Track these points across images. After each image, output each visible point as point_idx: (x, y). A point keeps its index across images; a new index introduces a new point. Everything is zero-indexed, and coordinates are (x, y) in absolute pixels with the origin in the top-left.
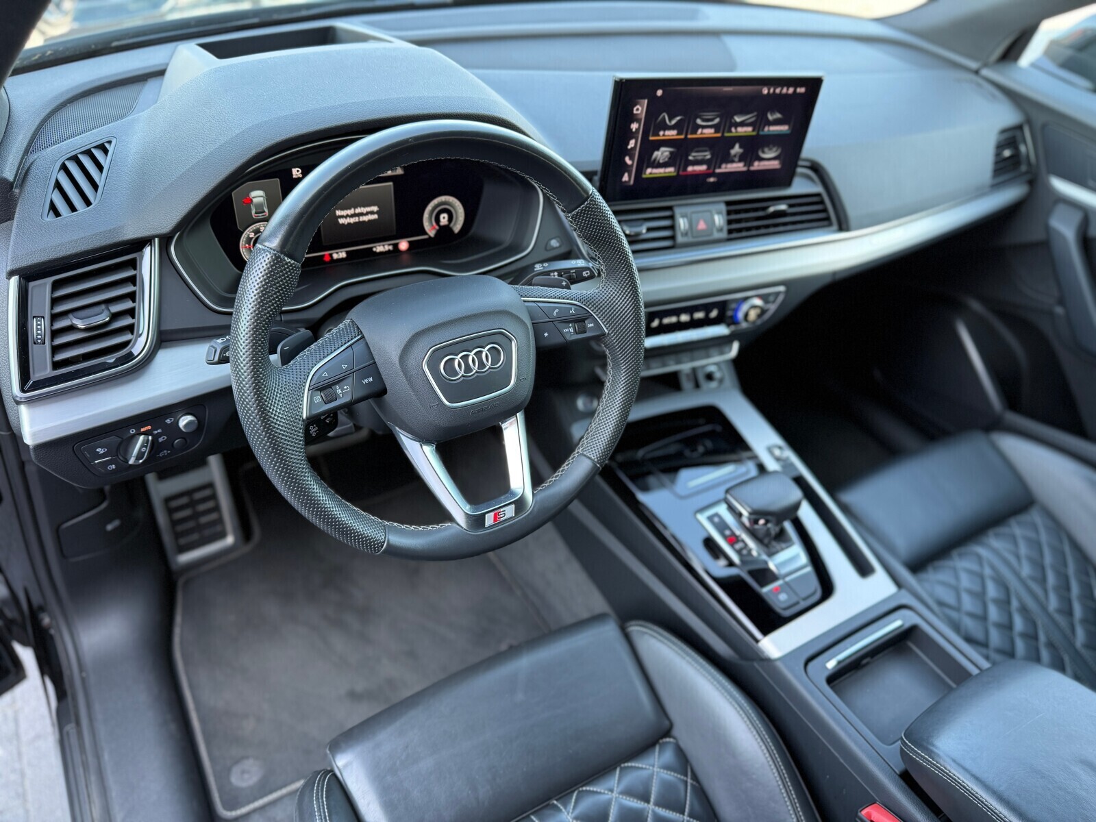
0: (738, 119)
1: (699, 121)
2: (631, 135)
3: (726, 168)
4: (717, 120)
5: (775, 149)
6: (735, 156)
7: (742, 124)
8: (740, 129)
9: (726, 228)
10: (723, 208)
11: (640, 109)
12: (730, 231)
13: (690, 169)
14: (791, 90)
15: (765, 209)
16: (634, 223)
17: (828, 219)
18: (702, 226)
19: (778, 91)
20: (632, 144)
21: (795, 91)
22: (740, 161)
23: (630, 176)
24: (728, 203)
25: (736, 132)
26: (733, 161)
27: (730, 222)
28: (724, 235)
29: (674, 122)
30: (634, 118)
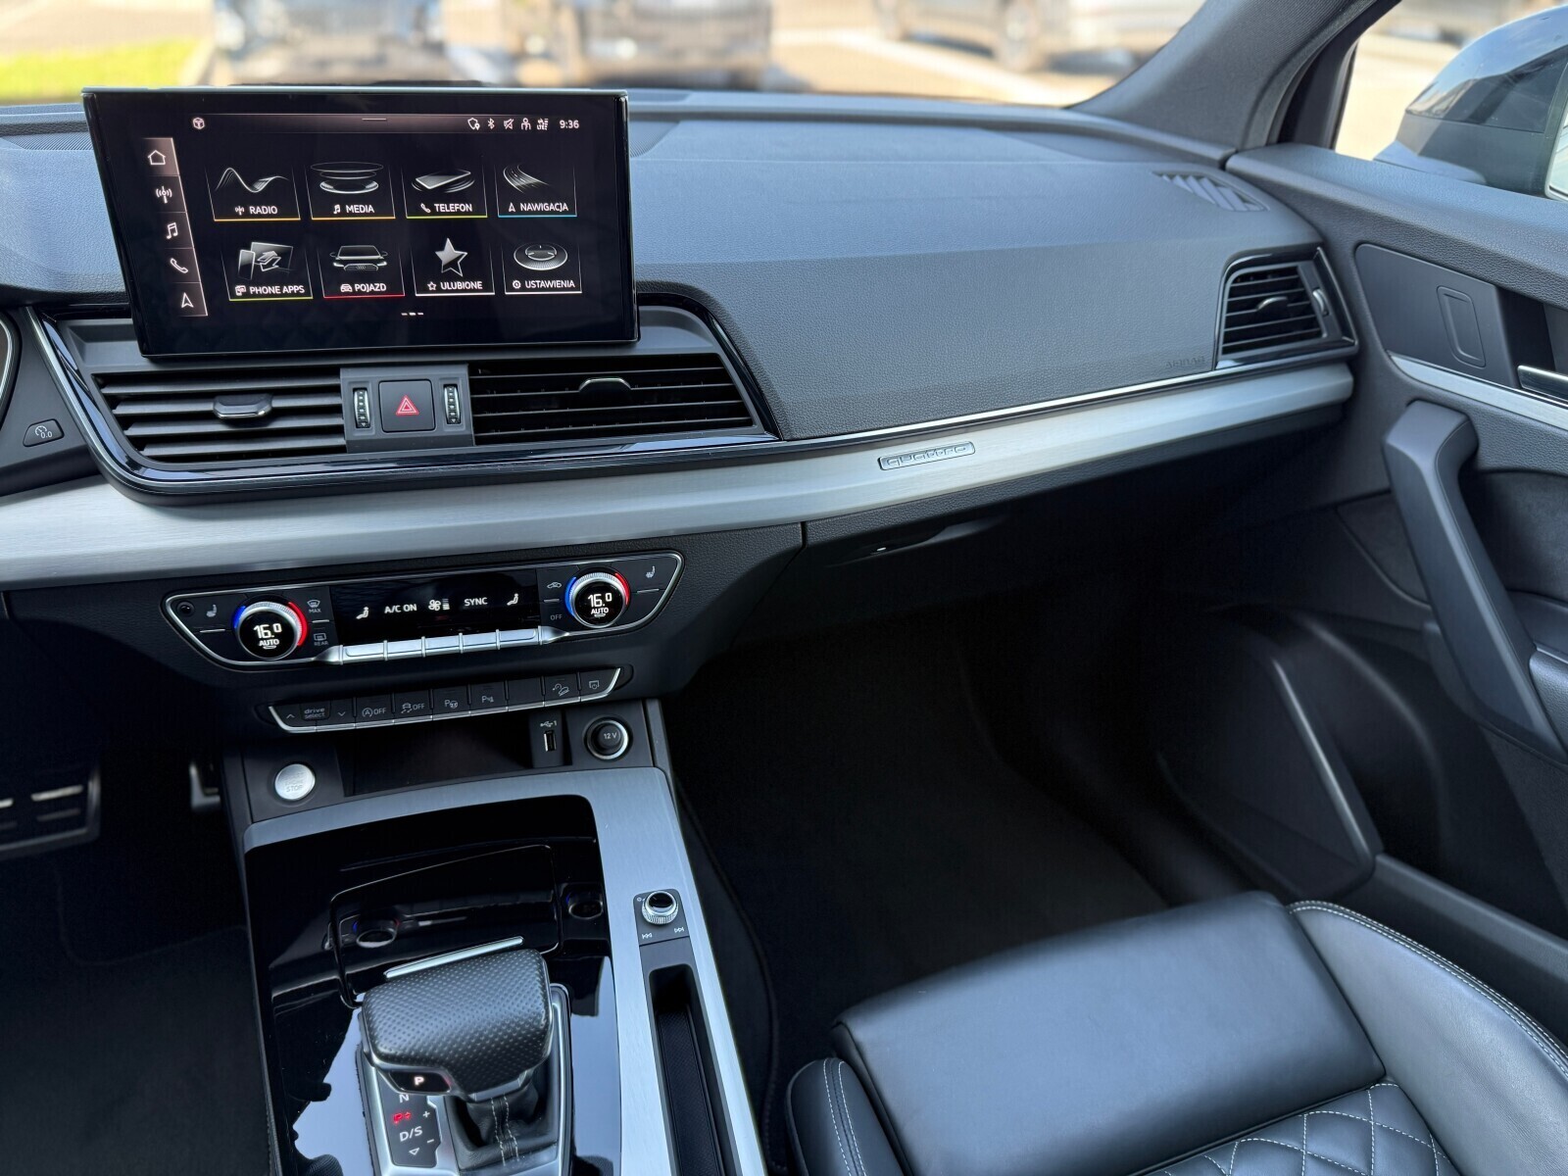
0: (430, 183)
1: (324, 186)
2: (163, 212)
3: (439, 290)
4: (373, 186)
5: (552, 254)
6: (453, 263)
7: (441, 195)
8: (441, 207)
9: (467, 416)
10: (461, 374)
11: (165, 155)
12: (479, 425)
13: (345, 288)
14: (543, 124)
15: (576, 382)
16: (241, 398)
17: (742, 410)
18: (406, 408)
19: (508, 124)
20: (172, 229)
21: (554, 125)
22: (469, 277)
23: (194, 298)
24: (473, 368)
25: (434, 212)
26: (452, 278)
27: (477, 406)
28: (465, 428)
29: (260, 187)
30: (159, 180)
